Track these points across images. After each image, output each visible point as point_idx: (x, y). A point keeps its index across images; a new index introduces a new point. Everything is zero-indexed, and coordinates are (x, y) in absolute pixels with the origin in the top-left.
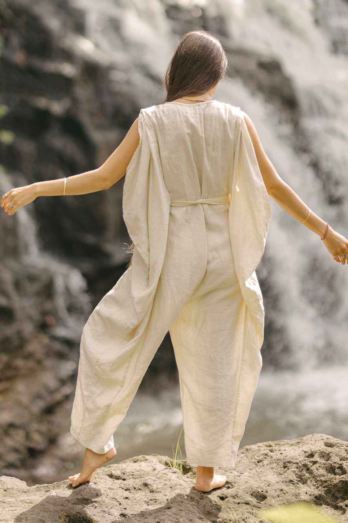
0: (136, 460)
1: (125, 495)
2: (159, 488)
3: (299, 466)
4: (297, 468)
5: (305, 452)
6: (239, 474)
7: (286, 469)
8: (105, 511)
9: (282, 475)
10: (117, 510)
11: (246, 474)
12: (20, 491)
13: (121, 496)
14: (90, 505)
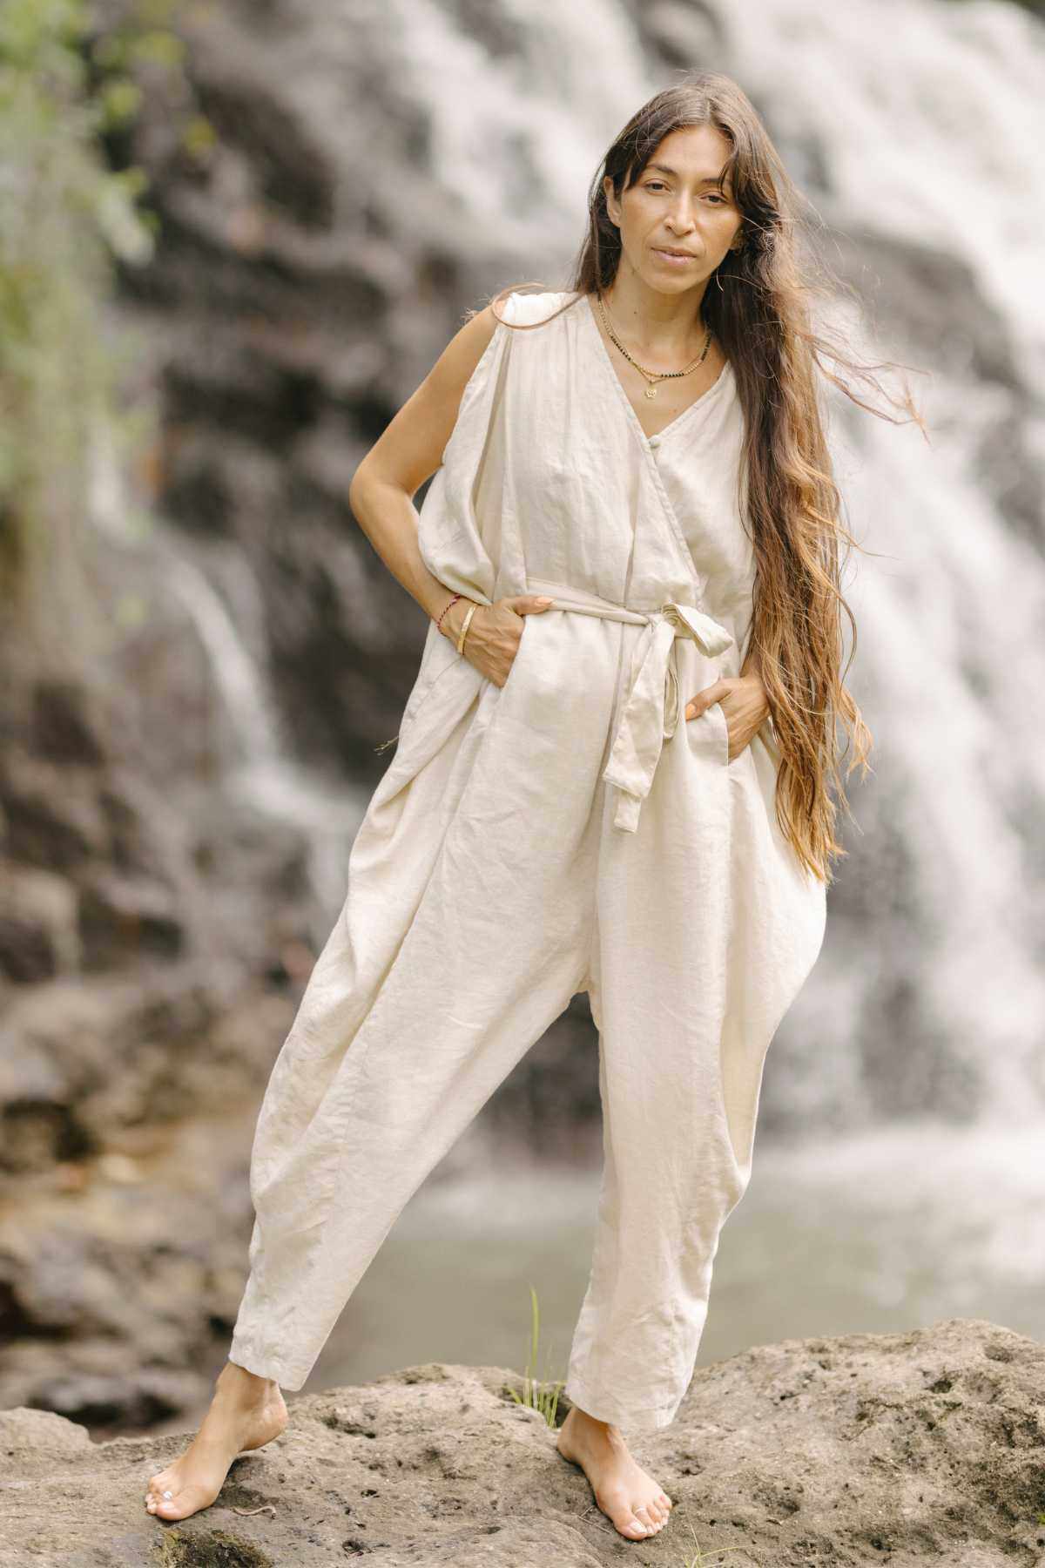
0: (413, 1377)
1: (366, 1484)
2: (471, 1467)
3: (904, 1414)
4: (897, 1420)
5: (925, 1374)
6: (723, 1432)
7: (865, 1422)
8: (300, 1532)
9: (849, 1439)
10: (338, 1528)
11: (744, 1432)
12: (55, 1459)
13: (355, 1486)
14: (257, 1511)
